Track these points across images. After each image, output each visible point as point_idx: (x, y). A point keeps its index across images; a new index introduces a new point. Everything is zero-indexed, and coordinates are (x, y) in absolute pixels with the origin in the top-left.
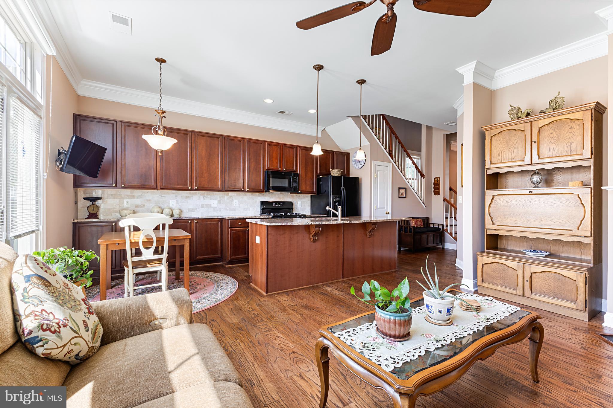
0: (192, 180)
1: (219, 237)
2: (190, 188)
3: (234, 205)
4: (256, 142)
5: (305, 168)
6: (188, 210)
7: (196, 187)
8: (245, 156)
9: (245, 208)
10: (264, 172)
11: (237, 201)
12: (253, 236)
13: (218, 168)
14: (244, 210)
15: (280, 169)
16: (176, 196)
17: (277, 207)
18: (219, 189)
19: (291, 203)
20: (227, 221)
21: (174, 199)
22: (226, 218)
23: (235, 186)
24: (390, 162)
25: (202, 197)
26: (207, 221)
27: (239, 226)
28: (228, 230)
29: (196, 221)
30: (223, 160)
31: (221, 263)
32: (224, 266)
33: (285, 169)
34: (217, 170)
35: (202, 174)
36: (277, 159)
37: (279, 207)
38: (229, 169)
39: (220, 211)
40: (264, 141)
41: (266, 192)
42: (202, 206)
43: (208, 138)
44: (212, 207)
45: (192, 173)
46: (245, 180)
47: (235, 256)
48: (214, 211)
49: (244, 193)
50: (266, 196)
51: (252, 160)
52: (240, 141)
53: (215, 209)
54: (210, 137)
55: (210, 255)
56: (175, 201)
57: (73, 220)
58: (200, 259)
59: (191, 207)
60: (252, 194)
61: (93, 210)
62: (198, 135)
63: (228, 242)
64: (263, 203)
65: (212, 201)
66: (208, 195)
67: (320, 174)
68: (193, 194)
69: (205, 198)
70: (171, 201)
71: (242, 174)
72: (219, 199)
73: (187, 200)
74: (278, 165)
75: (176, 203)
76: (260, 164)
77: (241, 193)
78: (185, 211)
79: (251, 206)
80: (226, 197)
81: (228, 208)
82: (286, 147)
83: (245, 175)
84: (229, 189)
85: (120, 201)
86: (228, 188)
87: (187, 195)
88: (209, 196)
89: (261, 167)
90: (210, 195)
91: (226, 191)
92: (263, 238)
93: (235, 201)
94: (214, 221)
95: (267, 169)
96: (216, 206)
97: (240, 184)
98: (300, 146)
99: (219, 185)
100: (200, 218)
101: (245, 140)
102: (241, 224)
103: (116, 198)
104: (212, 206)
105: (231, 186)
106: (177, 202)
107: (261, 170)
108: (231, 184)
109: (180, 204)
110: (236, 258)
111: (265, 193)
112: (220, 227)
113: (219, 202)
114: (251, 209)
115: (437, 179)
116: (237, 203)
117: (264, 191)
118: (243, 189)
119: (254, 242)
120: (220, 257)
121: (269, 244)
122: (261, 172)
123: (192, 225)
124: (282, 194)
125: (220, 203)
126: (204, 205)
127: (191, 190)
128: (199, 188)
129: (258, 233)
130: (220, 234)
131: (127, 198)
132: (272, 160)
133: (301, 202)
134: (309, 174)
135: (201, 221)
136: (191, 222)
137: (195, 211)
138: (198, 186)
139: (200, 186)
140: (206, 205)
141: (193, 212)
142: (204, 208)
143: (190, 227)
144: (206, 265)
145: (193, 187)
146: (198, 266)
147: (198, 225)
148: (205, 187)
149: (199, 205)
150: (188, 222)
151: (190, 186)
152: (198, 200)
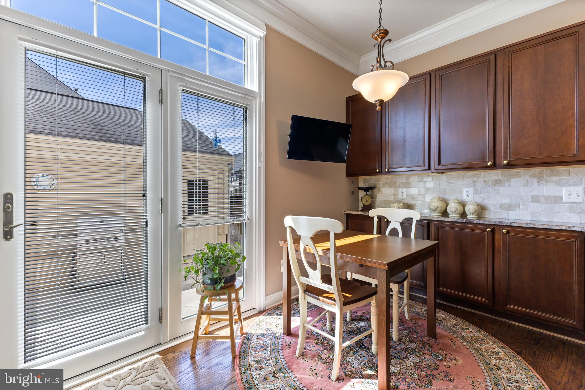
2: (490, 164)
6: (498, 207)
7: (505, 160)
16: (474, 182)
21: (470, 187)
25: (534, 180)
26: (534, 234)
29: (504, 231)
35: (522, 130)
42: (536, 200)
44: (564, 203)
45: (498, 134)
48: (572, 211)
53: (574, 208)
56: (471, 190)
57: (345, 212)
58: (515, 311)
59: (507, 201)
61: (367, 201)
66: (551, 176)
68: (513, 176)
69: (542, 182)
70: (465, 190)
73: (497, 187)
75: (474, 193)
78: (492, 209)
85: (395, 191)
87: (497, 178)
88: (555, 179)
90: (557, 175)
96: (579, 200)
99: (576, 148)
100: (513, 224)
103: (391, 187)
104: (564, 200)
106: (476, 192)
109: (482, 195)
120: (579, 328)
123: (497, 236)
126: (542, 199)
131: (402, 187)
135: (520, 231)
136: (493, 231)
137: (517, 209)
138: (510, 158)
139: (516, 158)
140: (547, 199)
141: (511, 210)
142: (539, 205)
143: (492, 241)
144: (536, 329)
145: (498, 160)
146: (514, 325)
147: (511, 240)
148: (530, 157)
149: (527, 198)
150: (485, 230)
151: (492, 161)
152: (525, 187)
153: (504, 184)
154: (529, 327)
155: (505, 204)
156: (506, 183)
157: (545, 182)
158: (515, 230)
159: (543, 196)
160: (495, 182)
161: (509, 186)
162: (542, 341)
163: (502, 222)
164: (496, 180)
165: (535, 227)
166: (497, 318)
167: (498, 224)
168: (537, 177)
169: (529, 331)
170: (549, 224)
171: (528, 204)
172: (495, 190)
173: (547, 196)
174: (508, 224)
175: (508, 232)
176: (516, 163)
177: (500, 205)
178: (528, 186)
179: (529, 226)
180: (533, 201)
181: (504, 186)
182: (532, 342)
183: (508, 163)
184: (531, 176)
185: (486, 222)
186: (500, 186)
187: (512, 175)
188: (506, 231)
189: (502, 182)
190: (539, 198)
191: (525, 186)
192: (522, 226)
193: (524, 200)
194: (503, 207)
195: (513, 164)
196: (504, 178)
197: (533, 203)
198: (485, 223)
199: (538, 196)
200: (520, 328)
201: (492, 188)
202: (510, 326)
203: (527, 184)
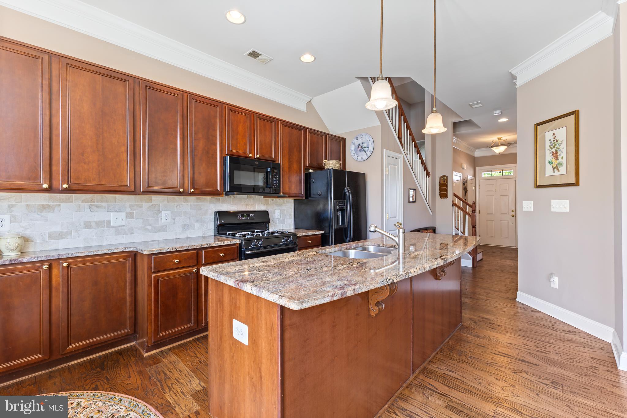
0: (54, 168)
1: (129, 291)
2: (45, 186)
3: (163, 220)
4: (208, 101)
5: (289, 156)
7: (64, 182)
8: (186, 126)
9: (185, 225)
10: (223, 159)
11: (168, 212)
12: (222, 316)
13: (124, 145)
14: (184, 229)
15: (250, 155)
16: (11, 206)
17: (244, 220)
18: (128, 189)
19: (266, 213)
20: (146, 260)
21: (4, 213)
22: (144, 253)
23: (165, 182)
24: (401, 153)
25: (86, 205)
26: (95, 261)
27: (175, 267)
28: (150, 277)
29: (65, 264)
30: (137, 130)
31: (133, 343)
32: (140, 353)
33: (258, 156)
34: (123, 149)
35: (82, 154)
36: (244, 136)
37: (248, 219)
38: (151, 149)
39: (132, 233)
40: (222, 103)
41: (226, 194)
42: (88, 225)
43: (99, 77)
44: (113, 227)
45: (54, 152)
46: (186, 172)
47: (166, 329)
48: (118, 233)
49: (182, 197)
50: (223, 202)
51: (200, 135)
52: (174, 95)
53: (119, 230)
54: (103, 75)
55: (105, 334)
58: (77, 349)
59: (57, 229)
60: (198, 199)
62: (69, 64)
63: (150, 304)
64: (220, 214)
65: (112, 214)
66: (102, 202)
67: (310, 167)
69: (94, 207)
71: (179, 161)
72: (129, 210)
73: (44, 213)
74: (247, 148)
75: (12, 222)
76: (215, 144)
77: (177, 197)
79: (197, 221)
80: (145, 206)
81: (149, 227)
82: (260, 118)
83: (185, 163)
84: (151, 189)
86: (150, 187)
87: (45, 203)
88: (104, 204)
89: (217, 150)
90: (106, 201)
91: (145, 192)
92: (263, 333)
93: (164, 213)
94: (114, 258)
95: (228, 155)
96: (123, 223)
97: (175, 180)
98: (281, 120)
99: (127, 180)
100: (75, 255)
101: (185, 95)
102: (179, 262)
104: (112, 224)
105: (156, 182)
106: (14, 220)
107: (217, 155)
108: (156, 178)
109: (24, 224)
110: (169, 334)
111: (224, 198)
112: (132, 271)
113: (130, 215)
114: (197, 225)
115: (444, 178)
116: (169, 217)
117: (222, 194)
118: (181, 190)
119: (226, 332)
120: (131, 333)
121: (287, 357)
122: (217, 158)
123: (55, 272)
124: (250, 198)
125: (132, 217)
126: (93, 224)
127: (50, 190)
128: (74, 188)
129: (242, 311)
130: (131, 285)
132: (237, 139)
133: (279, 211)
134: (295, 166)
135: (81, 261)
136: (50, 268)
137: (69, 237)
138: (70, 182)
139: (77, 183)
140: (99, 224)
141: (62, 238)
142: (91, 230)
143: (49, 279)
144: (94, 356)
145: (55, 184)
146: (73, 365)
147: (72, 273)
148: (90, 183)
149: (79, 224)
150: (40, 268)
151: (48, 183)
152: (77, 213)
153: (54, 210)
154: (88, 358)
155: (55, 232)
156: (56, 209)
157: (96, 207)
158: (76, 261)
159: (95, 222)
160: (41, 206)
161: (60, 212)
162: (105, 363)
163: (62, 255)
164: (43, 205)
165: (97, 254)
166: (53, 369)
167: (57, 258)
168: (89, 203)
169: (89, 361)
170: (108, 249)
171: (80, 231)
172: (42, 216)
173: (98, 221)
174: (69, 256)
175: (69, 265)
176: (76, 189)
177: (49, 234)
178: (80, 211)
179: (91, 254)
180: (85, 227)
181: (53, 212)
182: (98, 369)
183: (69, 187)
184: (83, 202)
185: (41, 258)
186: (49, 212)
187: (63, 200)
188: (67, 264)
189: (50, 207)
190: (90, 224)
191: (77, 211)
192: (84, 255)
193: (77, 226)
194: (51, 236)
195: (73, 189)
196: (53, 202)
197: (85, 229)
198: (40, 260)
199: (90, 222)
200: (80, 364)
201: (38, 215)
202: (69, 368)
203: (79, 209)
